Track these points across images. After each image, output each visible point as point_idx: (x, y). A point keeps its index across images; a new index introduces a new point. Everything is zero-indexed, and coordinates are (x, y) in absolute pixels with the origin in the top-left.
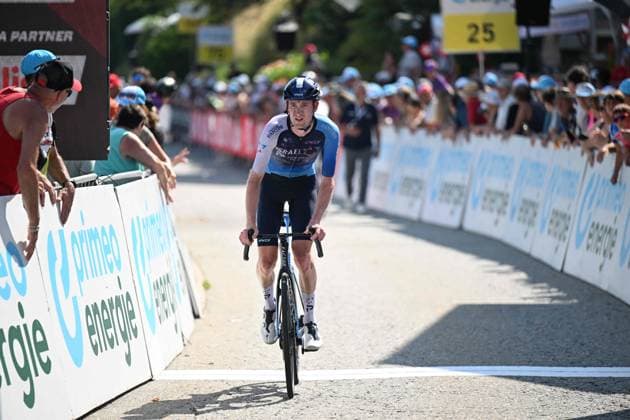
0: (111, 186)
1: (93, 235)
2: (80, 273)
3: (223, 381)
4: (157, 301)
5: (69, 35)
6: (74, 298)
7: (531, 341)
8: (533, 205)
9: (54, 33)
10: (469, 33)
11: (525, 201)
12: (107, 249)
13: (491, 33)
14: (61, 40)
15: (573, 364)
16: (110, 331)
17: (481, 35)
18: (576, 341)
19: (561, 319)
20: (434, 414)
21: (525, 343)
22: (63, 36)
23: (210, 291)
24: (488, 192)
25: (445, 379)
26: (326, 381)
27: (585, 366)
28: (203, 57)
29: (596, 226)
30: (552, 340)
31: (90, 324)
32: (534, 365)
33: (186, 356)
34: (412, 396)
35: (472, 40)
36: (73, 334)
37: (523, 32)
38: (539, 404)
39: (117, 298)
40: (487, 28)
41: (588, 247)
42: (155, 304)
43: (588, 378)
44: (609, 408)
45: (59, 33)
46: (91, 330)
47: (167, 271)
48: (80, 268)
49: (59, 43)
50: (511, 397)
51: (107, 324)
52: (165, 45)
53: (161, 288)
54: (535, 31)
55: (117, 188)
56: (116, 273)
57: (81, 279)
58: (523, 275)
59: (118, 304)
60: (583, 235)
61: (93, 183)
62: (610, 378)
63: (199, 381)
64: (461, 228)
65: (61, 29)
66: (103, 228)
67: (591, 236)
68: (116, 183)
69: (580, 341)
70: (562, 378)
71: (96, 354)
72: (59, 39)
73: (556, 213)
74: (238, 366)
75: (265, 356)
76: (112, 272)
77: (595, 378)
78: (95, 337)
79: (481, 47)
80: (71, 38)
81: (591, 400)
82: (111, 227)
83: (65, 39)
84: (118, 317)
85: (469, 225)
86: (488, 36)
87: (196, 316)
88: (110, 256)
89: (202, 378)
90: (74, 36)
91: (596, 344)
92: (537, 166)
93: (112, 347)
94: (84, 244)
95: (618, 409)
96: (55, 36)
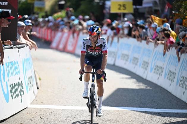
0: (17, 49)
1: (12, 63)
2: (8, 74)
3: (48, 109)
4: (29, 84)
5: (6, 3)
6: (6, 82)
7: (139, 100)
8: (137, 59)
9: (2, 2)
10: (118, 7)
11: (134, 58)
12: (16, 68)
13: (125, 7)
14: (4, 5)
15: (152, 108)
16: (17, 92)
17: (122, 8)
18: (152, 101)
19: (147, 94)
20: (113, 121)
21: (137, 100)
22: (5, 3)
23: (41, 81)
24: (123, 54)
25: (115, 111)
26: (79, 110)
27: (156, 108)
28: (36, 10)
29: (157, 66)
30: (145, 100)
31: (11, 90)
32: (141, 107)
33: (36, 100)
34: (105, 116)
35: (119, 9)
36: (6, 93)
37: (134, 7)
38: (144, 120)
39: (19, 83)
40: (124, 6)
41: (154, 72)
42: (28, 84)
43: (158, 112)
44: (165, 122)
45: (4, 3)
46: (11, 92)
47: (31, 75)
48: (8, 73)
49: (4, 6)
50: (135, 117)
51: (16, 90)
52: (24, 6)
53: (30, 80)
54: (138, 7)
55: (19, 49)
56: (18, 75)
57: (8, 76)
58: (134, 80)
59: (19, 84)
60: (153, 69)
61: (12, 48)
62: (164, 112)
63: (41, 108)
64: (114, 65)
65: (4, 2)
66: (15, 61)
67: (155, 69)
68: (19, 48)
69: (154, 100)
70: (150, 112)
71: (13, 99)
72: (3, 4)
73: (144, 62)
74: (52, 104)
75: (60, 101)
76: (17, 74)
77: (159, 112)
78: (12, 94)
79: (122, 11)
80: (7, 4)
81: (159, 119)
82: (17, 61)
83: (5, 5)
84: (19, 88)
85: (117, 64)
86: (124, 8)
87: (38, 88)
88: (17, 70)
89: (42, 107)
90: (8, 4)
91: (159, 102)
92: (139, 47)
93: (17, 97)
94: (9, 66)
95: (168, 122)
96: (2, 3)
